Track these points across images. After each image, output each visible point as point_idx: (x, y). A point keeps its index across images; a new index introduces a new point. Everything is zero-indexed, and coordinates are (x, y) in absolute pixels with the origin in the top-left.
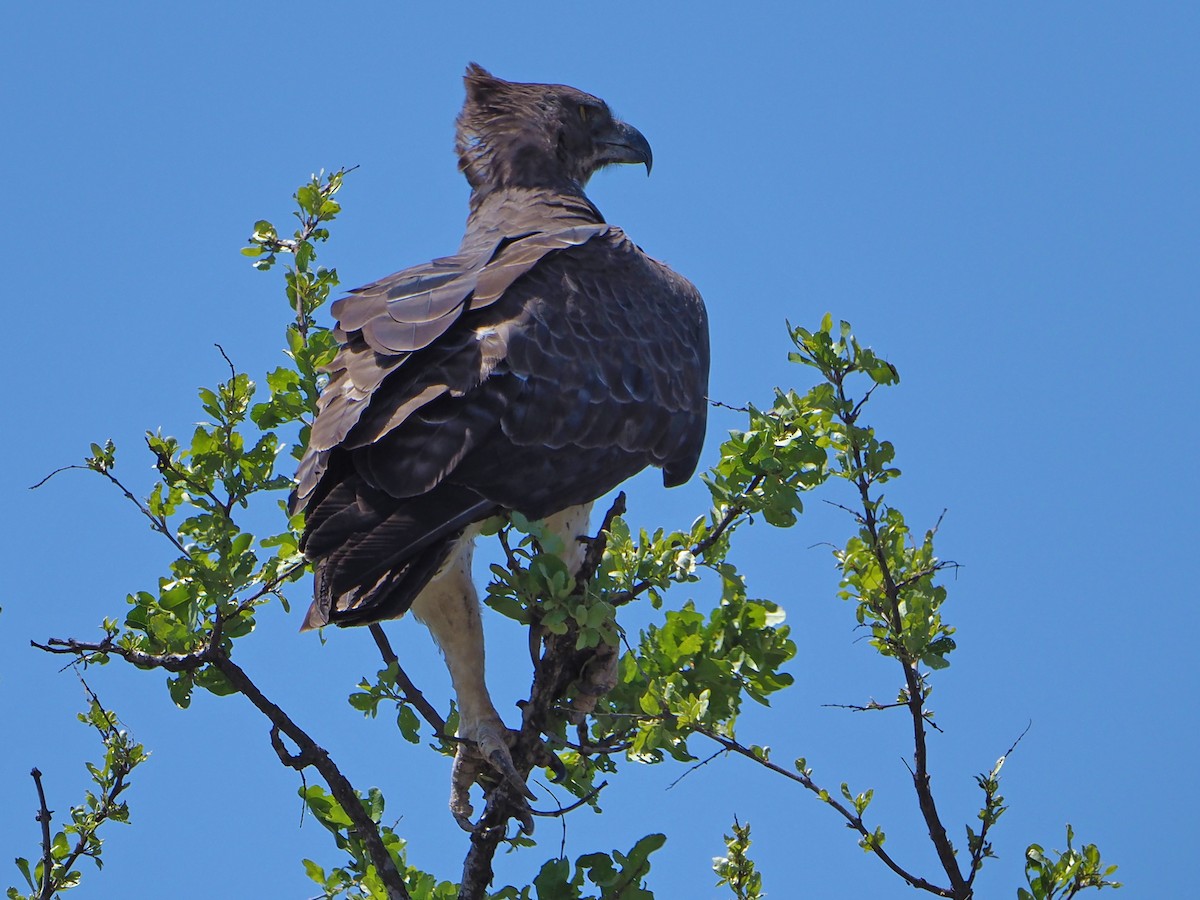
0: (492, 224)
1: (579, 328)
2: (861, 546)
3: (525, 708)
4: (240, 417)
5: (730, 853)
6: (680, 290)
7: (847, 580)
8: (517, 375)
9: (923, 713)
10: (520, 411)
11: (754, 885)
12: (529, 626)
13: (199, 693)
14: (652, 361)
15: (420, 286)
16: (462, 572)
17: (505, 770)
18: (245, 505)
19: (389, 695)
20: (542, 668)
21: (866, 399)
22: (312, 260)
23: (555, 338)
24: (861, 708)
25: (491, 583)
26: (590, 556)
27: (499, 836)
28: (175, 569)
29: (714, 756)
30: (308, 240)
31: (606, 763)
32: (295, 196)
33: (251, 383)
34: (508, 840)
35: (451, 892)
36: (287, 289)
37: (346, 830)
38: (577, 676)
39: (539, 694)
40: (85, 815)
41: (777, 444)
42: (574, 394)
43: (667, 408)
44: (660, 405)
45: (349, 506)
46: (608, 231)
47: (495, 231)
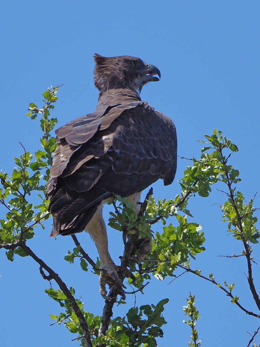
0: (105, 102)
1: (135, 135)
2: (229, 204)
3: (122, 259)
4: (28, 166)
5: (189, 305)
6: (167, 121)
7: (225, 215)
8: (116, 151)
9: (251, 258)
10: (118, 163)
11: (197, 315)
12: (122, 232)
13: (16, 256)
14: (159, 145)
15: (83, 123)
16: (100, 215)
17: (116, 279)
18: (30, 194)
19: (77, 256)
20: (127, 246)
21: (229, 156)
22: (49, 115)
23: (128, 139)
24: (230, 257)
25: (110, 218)
26: (142, 208)
27: (114, 301)
28: (7, 216)
29: (183, 274)
30: (47, 109)
31: (147, 276)
32: (43, 95)
33: (31, 155)
34: (117, 302)
35: (99, 319)
36: (41, 125)
37: (64, 301)
38: (138, 248)
39: (126, 254)
41: (202, 170)
42: (134, 156)
43: (165, 160)
44: (162, 159)
45: (63, 196)
46: (143, 103)
47: (106, 104)
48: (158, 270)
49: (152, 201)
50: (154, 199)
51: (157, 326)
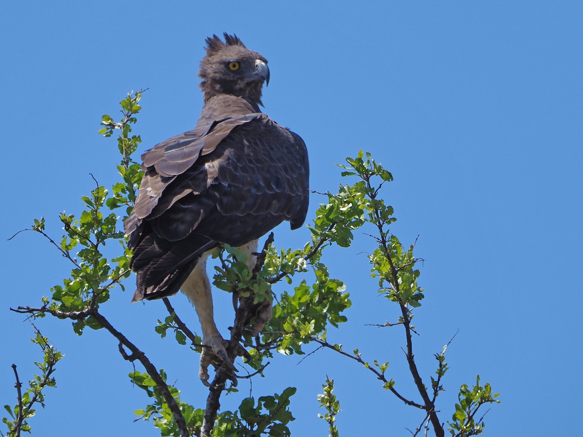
0: (207, 115)
1: (250, 161)
2: (380, 253)
3: (232, 330)
4: (101, 205)
5: (325, 393)
6: (295, 140)
7: (374, 268)
8: (223, 184)
9: (410, 327)
10: (225, 200)
11: (336, 406)
12: (232, 293)
13: (87, 329)
14: (283, 173)
15: (179, 145)
17: (224, 359)
18: (104, 244)
19: (171, 326)
20: (239, 312)
21: (380, 187)
22: (130, 132)
23: (240, 166)
24: (382, 326)
25: (215, 275)
26: (259, 261)
27: (222, 388)
28: (73, 274)
29: (318, 349)
30: (127, 123)
31: (268, 354)
32: (121, 103)
33: (106, 191)
34: (226, 389)
35: (202, 413)
36: (118, 145)
37: (152, 388)
38: (254, 315)
39: (238, 324)
40: (36, 384)
41: (341, 209)
42: (249, 191)
43: (291, 194)
44: (288, 193)
45: (151, 247)
46: (261, 116)
47: (210, 118)
48: (284, 345)
49: (273, 252)
50: (275, 248)
51: (281, 423)
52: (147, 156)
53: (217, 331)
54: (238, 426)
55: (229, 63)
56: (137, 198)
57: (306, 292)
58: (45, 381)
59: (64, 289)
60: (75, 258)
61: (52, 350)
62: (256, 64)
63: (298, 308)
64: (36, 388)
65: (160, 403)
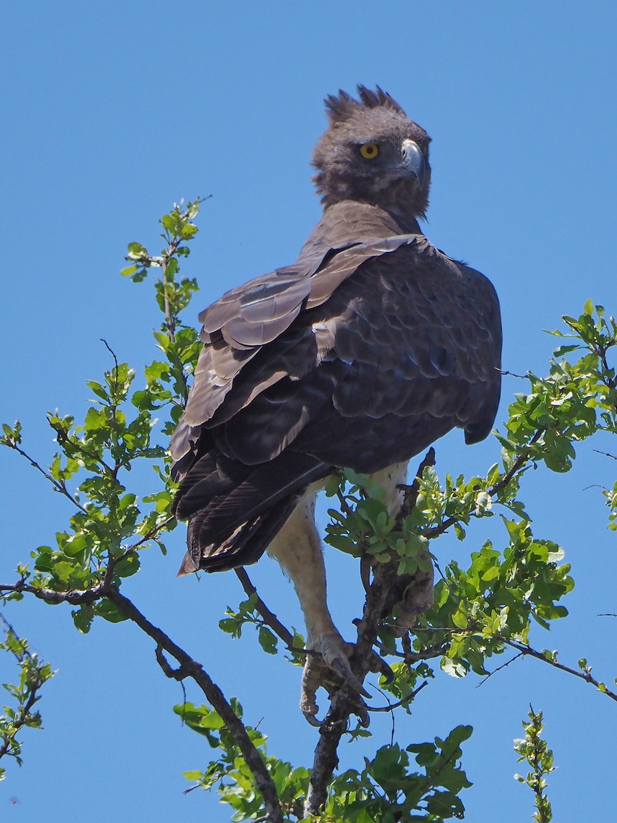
0: (316, 237)
1: (393, 320)
3: (360, 625)
4: (123, 397)
5: (528, 736)
8: (344, 360)
10: (348, 389)
11: (548, 760)
12: (360, 558)
14: (454, 342)
15: (265, 292)
17: (344, 673)
18: (129, 468)
19: (250, 619)
20: (373, 592)
22: (177, 272)
23: (374, 329)
25: (329, 525)
26: (407, 500)
27: (342, 729)
28: (74, 522)
29: (513, 660)
30: (172, 256)
31: (425, 671)
32: (160, 221)
33: (131, 371)
34: (350, 732)
35: (306, 776)
36: (157, 296)
37: (217, 731)
38: (401, 598)
39: (370, 614)
40: (6, 723)
41: (552, 403)
42: (391, 373)
43: (468, 380)
44: (461, 378)
45: (210, 475)
46: (415, 240)
47: (320, 243)
48: (452, 652)
49: (431, 481)
50: (435, 475)
51: (448, 790)
52: (210, 314)
53: (332, 626)
54: (370, 796)
55: (359, 146)
56: (191, 389)
57: (492, 561)
58: (22, 718)
59: (57, 552)
60: (76, 494)
61: (35, 661)
62: (403, 148)
63: (479, 591)
64: (7, 730)
65: (231, 758)
